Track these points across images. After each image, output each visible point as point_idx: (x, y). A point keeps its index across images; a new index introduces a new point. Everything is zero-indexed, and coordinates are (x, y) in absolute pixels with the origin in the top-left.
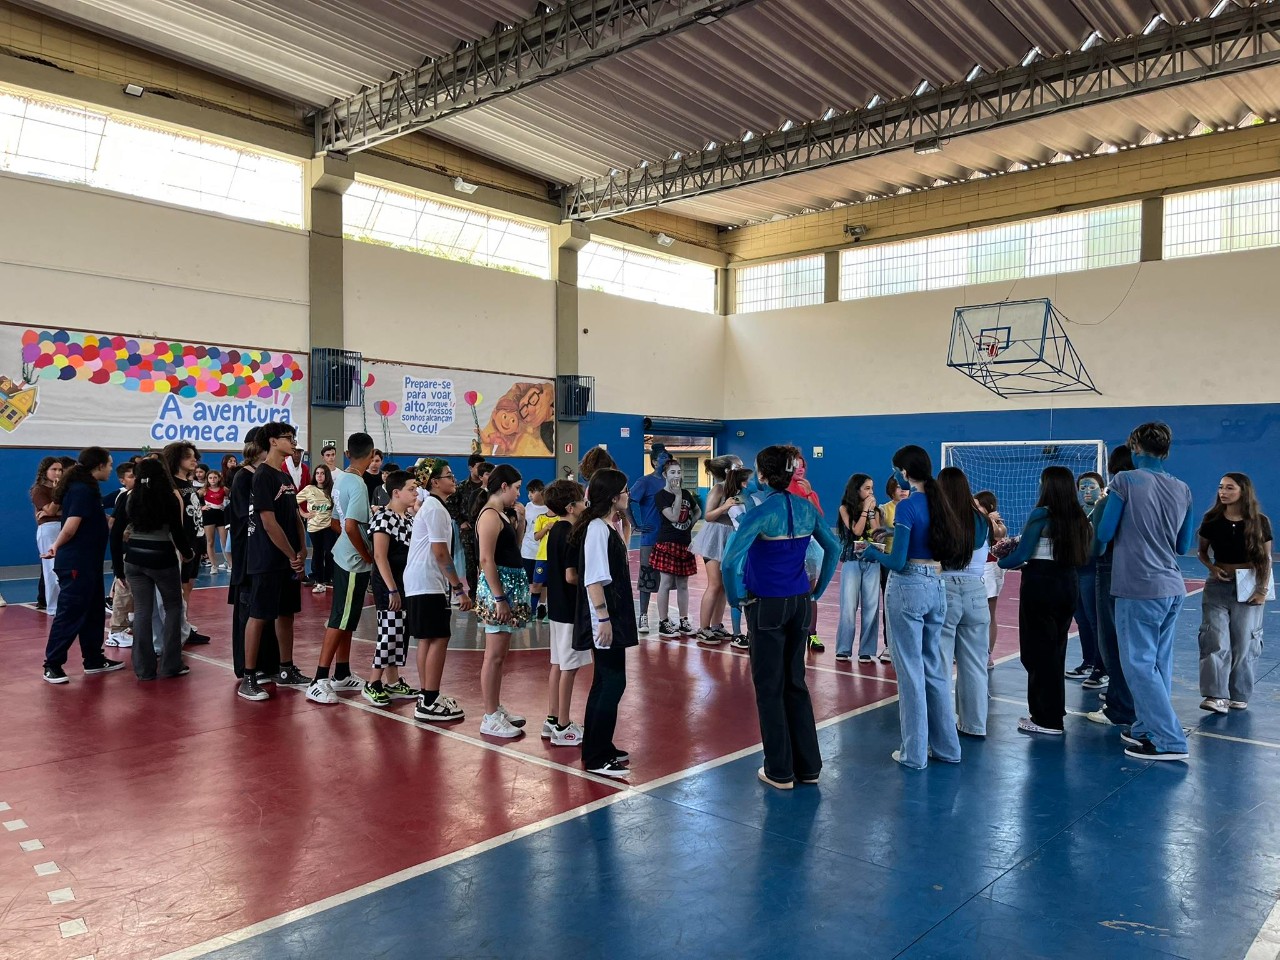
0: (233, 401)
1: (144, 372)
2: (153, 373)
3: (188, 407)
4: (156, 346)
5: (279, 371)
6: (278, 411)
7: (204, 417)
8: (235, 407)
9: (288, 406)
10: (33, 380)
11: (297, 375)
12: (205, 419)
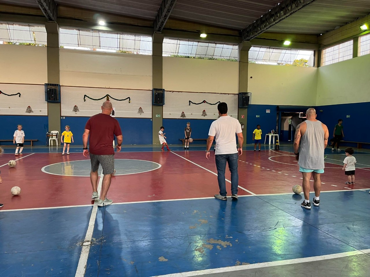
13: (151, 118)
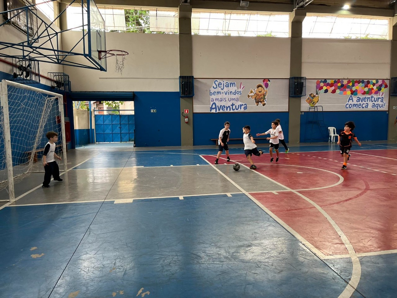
0: (367, 96)
1: (345, 89)
2: (346, 89)
3: (355, 99)
4: (348, 81)
5: (381, 86)
6: (380, 98)
7: (359, 101)
8: (368, 97)
9: (383, 96)
10: (318, 94)
11: (386, 86)
12: (359, 102)
13: (386, 111)
